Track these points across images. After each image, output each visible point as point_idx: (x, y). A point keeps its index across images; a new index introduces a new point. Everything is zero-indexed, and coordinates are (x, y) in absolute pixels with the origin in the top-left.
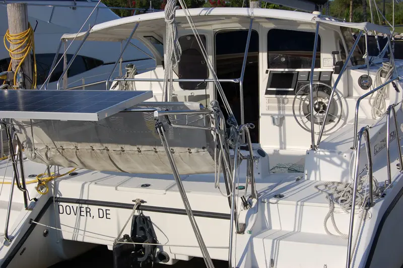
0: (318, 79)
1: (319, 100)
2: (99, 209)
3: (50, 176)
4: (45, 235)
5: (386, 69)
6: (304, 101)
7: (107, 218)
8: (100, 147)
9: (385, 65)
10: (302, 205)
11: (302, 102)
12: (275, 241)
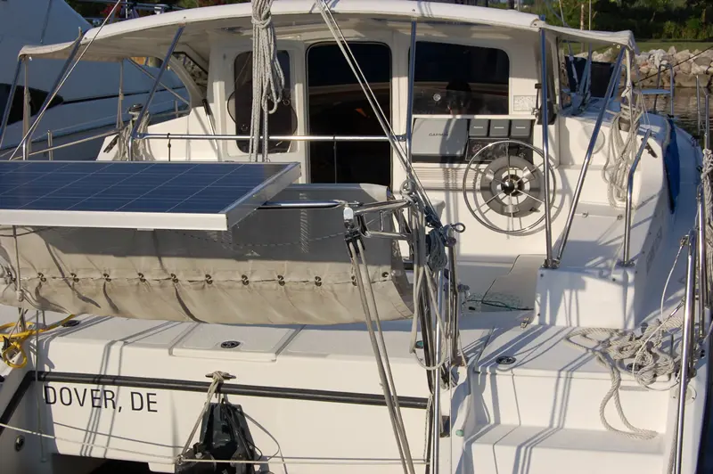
0: (507, 135)
1: (512, 172)
2: (132, 393)
3: (24, 329)
4: (19, 446)
5: (627, 116)
6: (484, 174)
7: (149, 410)
8: (160, 274)
9: (625, 109)
10: (569, 378)
11: (480, 175)
12: (523, 449)
